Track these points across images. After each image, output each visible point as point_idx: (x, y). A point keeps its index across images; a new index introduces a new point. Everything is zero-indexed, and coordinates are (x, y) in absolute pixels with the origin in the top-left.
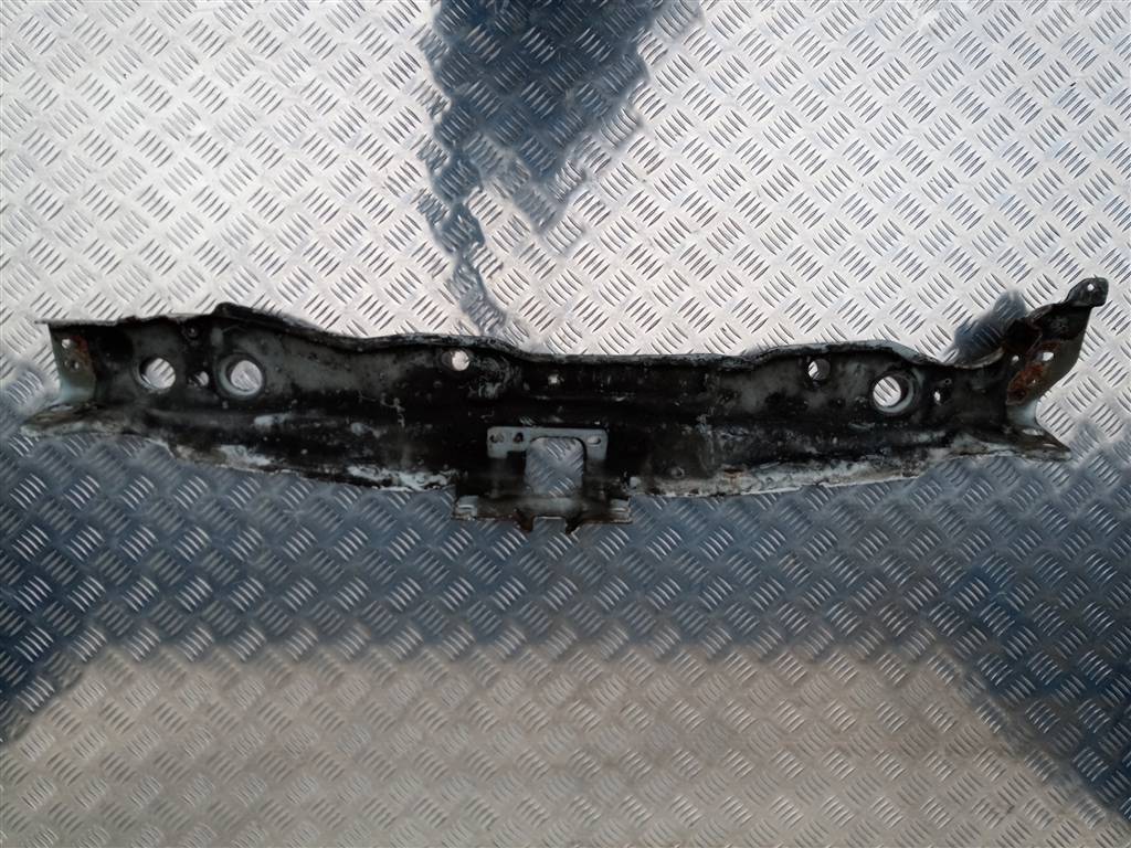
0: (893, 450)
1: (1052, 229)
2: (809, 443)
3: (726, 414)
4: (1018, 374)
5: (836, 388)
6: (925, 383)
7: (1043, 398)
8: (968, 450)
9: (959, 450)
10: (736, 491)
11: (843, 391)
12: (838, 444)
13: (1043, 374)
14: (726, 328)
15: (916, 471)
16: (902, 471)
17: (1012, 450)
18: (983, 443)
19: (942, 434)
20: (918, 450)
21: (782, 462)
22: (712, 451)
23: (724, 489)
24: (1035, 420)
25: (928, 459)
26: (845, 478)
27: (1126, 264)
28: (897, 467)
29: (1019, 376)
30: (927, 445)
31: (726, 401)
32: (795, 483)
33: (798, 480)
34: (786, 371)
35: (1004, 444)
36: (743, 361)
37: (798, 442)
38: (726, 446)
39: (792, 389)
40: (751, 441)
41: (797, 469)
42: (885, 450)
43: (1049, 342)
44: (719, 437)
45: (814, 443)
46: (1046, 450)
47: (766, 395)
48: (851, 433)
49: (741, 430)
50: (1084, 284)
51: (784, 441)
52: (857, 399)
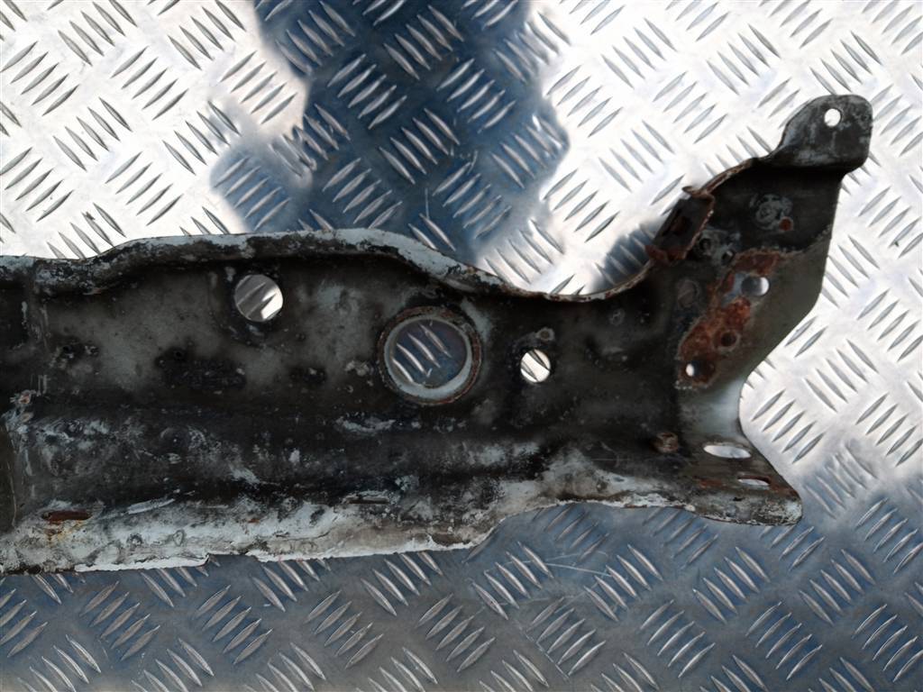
0: (422, 483)
1: (763, 40)
2: (239, 460)
3: (76, 391)
4: (697, 321)
5: (302, 340)
6: (496, 337)
7: (753, 377)
8: (573, 488)
9: (557, 489)
10: (63, 564)
11: (317, 349)
12: (302, 463)
13: (750, 324)
14: (95, 214)
15: (464, 533)
16: (431, 530)
17: (662, 493)
18: (600, 473)
19: (532, 448)
20: (476, 484)
21: (181, 499)
22: (29, 470)
23: (39, 557)
24: (738, 423)
25: (492, 505)
26: (303, 542)
27: (912, 115)
28: (421, 522)
29: (700, 328)
30: (498, 472)
31: (71, 363)
32: (191, 549)
33: (198, 542)
34: (187, 299)
35: (646, 477)
36: (68, 272)
37: (212, 457)
38: (58, 459)
39: (207, 342)
40: (111, 450)
41: (204, 516)
42: (405, 481)
43: (754, 251)
44: (41, 438)
45: (248, 459)
46: (740, 493)
47: (155, 353)
48: (334, 440)
49: (98, 426)
50: (816, 110)
51: (183, 452)
52: (350, 366)
